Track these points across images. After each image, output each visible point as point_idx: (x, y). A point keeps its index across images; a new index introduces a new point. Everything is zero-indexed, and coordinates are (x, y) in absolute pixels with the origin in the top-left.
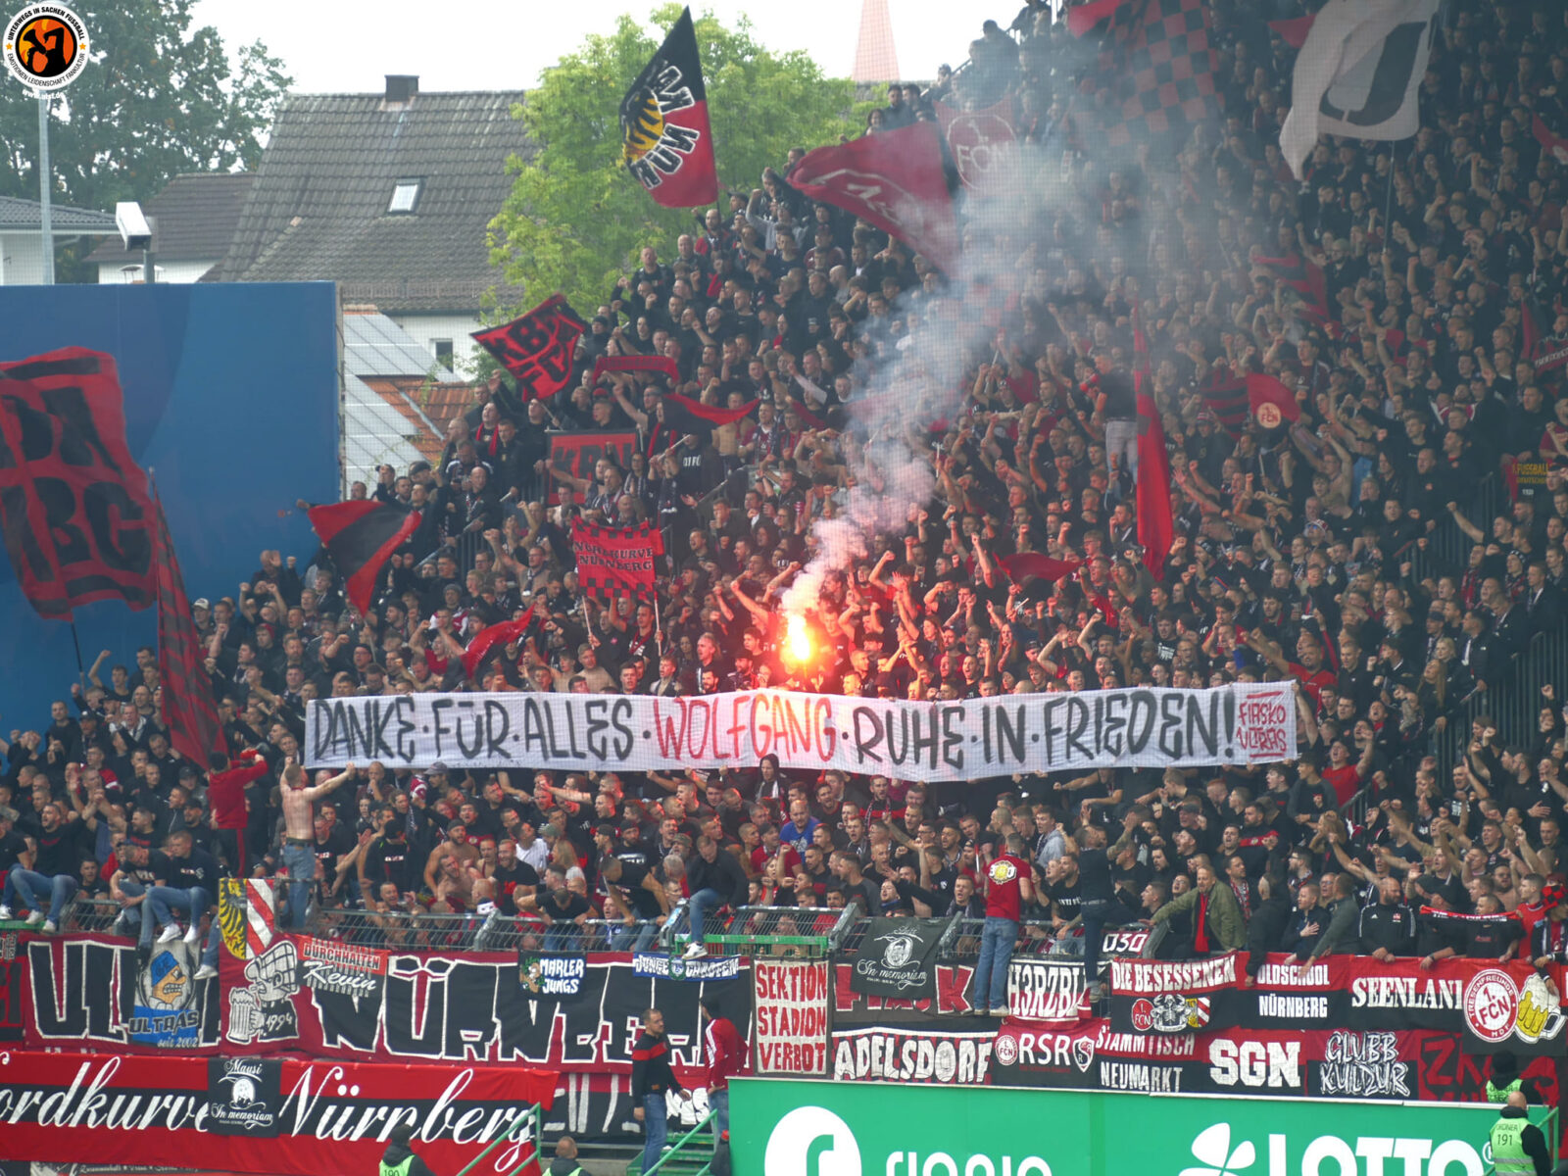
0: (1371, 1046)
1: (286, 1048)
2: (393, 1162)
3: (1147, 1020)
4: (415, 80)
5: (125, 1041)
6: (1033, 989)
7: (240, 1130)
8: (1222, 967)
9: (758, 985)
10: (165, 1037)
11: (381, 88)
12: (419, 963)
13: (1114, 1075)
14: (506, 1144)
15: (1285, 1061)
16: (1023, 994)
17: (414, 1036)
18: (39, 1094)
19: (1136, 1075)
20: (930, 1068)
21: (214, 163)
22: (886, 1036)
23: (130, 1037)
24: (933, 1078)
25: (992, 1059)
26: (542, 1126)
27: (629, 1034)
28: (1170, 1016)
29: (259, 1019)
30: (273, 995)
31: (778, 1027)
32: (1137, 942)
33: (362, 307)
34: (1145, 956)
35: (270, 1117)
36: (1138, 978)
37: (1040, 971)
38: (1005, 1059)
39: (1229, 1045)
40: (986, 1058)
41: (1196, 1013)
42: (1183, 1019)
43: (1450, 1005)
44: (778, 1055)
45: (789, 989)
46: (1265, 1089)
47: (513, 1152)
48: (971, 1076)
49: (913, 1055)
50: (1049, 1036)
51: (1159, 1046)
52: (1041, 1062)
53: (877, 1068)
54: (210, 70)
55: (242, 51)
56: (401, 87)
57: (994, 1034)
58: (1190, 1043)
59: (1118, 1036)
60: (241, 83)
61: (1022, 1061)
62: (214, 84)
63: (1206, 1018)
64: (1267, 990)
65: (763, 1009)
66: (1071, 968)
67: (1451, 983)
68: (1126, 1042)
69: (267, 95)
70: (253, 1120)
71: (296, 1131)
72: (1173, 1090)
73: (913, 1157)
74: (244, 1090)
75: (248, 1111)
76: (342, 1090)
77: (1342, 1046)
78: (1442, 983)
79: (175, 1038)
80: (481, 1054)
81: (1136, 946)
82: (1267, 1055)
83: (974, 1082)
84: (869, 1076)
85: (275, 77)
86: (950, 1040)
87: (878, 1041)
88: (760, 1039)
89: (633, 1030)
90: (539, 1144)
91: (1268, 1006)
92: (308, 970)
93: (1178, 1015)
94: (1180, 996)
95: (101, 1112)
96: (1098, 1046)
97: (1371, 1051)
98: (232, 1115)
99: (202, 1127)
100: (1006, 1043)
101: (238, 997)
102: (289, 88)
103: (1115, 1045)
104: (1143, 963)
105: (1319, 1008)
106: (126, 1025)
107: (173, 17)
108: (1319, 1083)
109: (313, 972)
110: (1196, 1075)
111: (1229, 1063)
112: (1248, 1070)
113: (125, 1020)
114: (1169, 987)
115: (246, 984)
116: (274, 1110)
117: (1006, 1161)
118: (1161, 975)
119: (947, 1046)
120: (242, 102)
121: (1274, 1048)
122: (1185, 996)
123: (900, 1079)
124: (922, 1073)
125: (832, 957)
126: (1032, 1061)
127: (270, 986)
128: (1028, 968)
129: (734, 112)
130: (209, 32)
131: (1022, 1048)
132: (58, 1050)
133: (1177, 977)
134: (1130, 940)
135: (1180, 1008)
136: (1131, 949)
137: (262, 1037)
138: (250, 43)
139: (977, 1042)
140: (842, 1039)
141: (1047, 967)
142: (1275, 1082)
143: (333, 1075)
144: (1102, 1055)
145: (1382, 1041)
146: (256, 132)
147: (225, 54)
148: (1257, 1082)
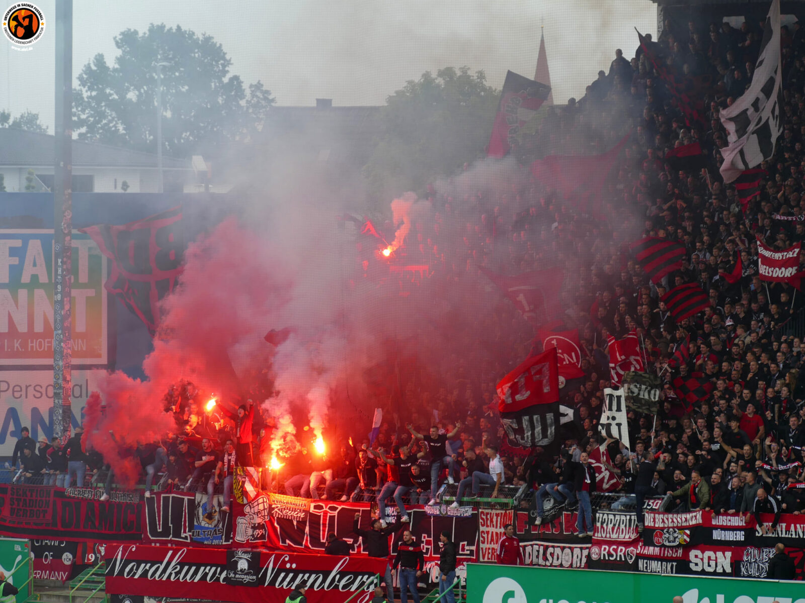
0: (765, 554)
1: (264, 545)
2: (293, 599)
3: (660, 540)
4: (330, 101)
5: (189, 541)
6: (607, 525)
7: (240, 583)
8: (696, 516)
9: (481, 521)
10: (208, 539)
11: (314, 104)
12: (324, 507)
13: (645, 565)
14: (363, 592)
15: (724, 560)
16: (602, 527)
18: (149, 565)
19: (655, 565)
20: (560, 561)
21: (237, 138)
22: (540, 545)
23: (191, 539)
24: (561, 565)
25: (589, 557)
26: (380, 584)
27: (423, 542)
28: (671, 538)
29: (250, 531)
30: (258, 520)
31: (489, 540)
32: (656, 504)
34: (660, 510)
35: (255, 577)
36: (657, 520)
37: (611, 517)
38: (594, 557)
39: (698, 553)
40: (586, 556)
41: (684, 537)
42: (677, 540)
43: (801, 536)
44: (489, 553)
45: (495, 523)
46: (715, 573)
47: (366, 595)
48: (578, 565)
49: (552, 555)
51: (666, 552)
52: (611, 559)
53: (535, 560)
54: (236, 96)
55: (251, 86)
56: (324, 104)
57: (589, 545)
58: (680, 551)
59: (647, 548)
60: (250, 102)
61: (602, 558)
62: (238, 102)
63: (688, 540)
64: (716, 527)
65: (483, 532)
66: (626, 515)
67: (802, 526)
68: (651, 550)
69: (262, 107)
70: (247, 579)
71: (266, 584)
72: (672, 573)
73: (551, 602)
74: (243, 565)
75: (245, 575)
76: (288, 566)
77: (751, 554)
78: (798, 526)
79: (212, 540)
81: (656, 506)
82: (716, 558)
83: (580, 567)
84: (531, 564)
85: (266, 99)
86: (570, 548)
87: (536, 547)
88: (481, 545)
89: (424, 540)
91: (717, 535)
92: (274, 509)
93: (675, 538)
94: (676, 530)
95: (177, 573)
96: (638, 552)
97: (765, 556)
98: (237, 576)
99: (223, 581)
100: (595, 549)
101: (240, 520)
102: (273, 104)
103: (646, 552)
104: (659, 513)
105: (740, 536)
106: (191, 534)
107: (220, 71)
108: (740, 571)
109: (276, 510)
110: (683, 566)
111: (698, 561)
112: (707, 564)
113: (189, 531)
114: (671, 525)
115: (245, 515)
116: (257, 574)
118: (668, 519)
119: (567, 551)
120: (250, 111)
121: (720, 554)
122: (679, 529)
123: (546, 566)
124: (556, 563)
125: (515, 508)
126: (607, 558)
127: (255, 516)
128: (605, 515)
130: (236, 78)
131: (603, 552)
132: (158, 545)
133: (675, 520)
134: (653, 503)
135: (676, 535)
136: (654, 507)
137: (251, 540)
138: (255, 83)
139: (581, 549)
141: (615, 515)
142: (719, 570)
143: (284, 558)
144: (639, 556)
145: (770, 552)
146: (256, 124)
147: (243, 88)
148: (711, 570)
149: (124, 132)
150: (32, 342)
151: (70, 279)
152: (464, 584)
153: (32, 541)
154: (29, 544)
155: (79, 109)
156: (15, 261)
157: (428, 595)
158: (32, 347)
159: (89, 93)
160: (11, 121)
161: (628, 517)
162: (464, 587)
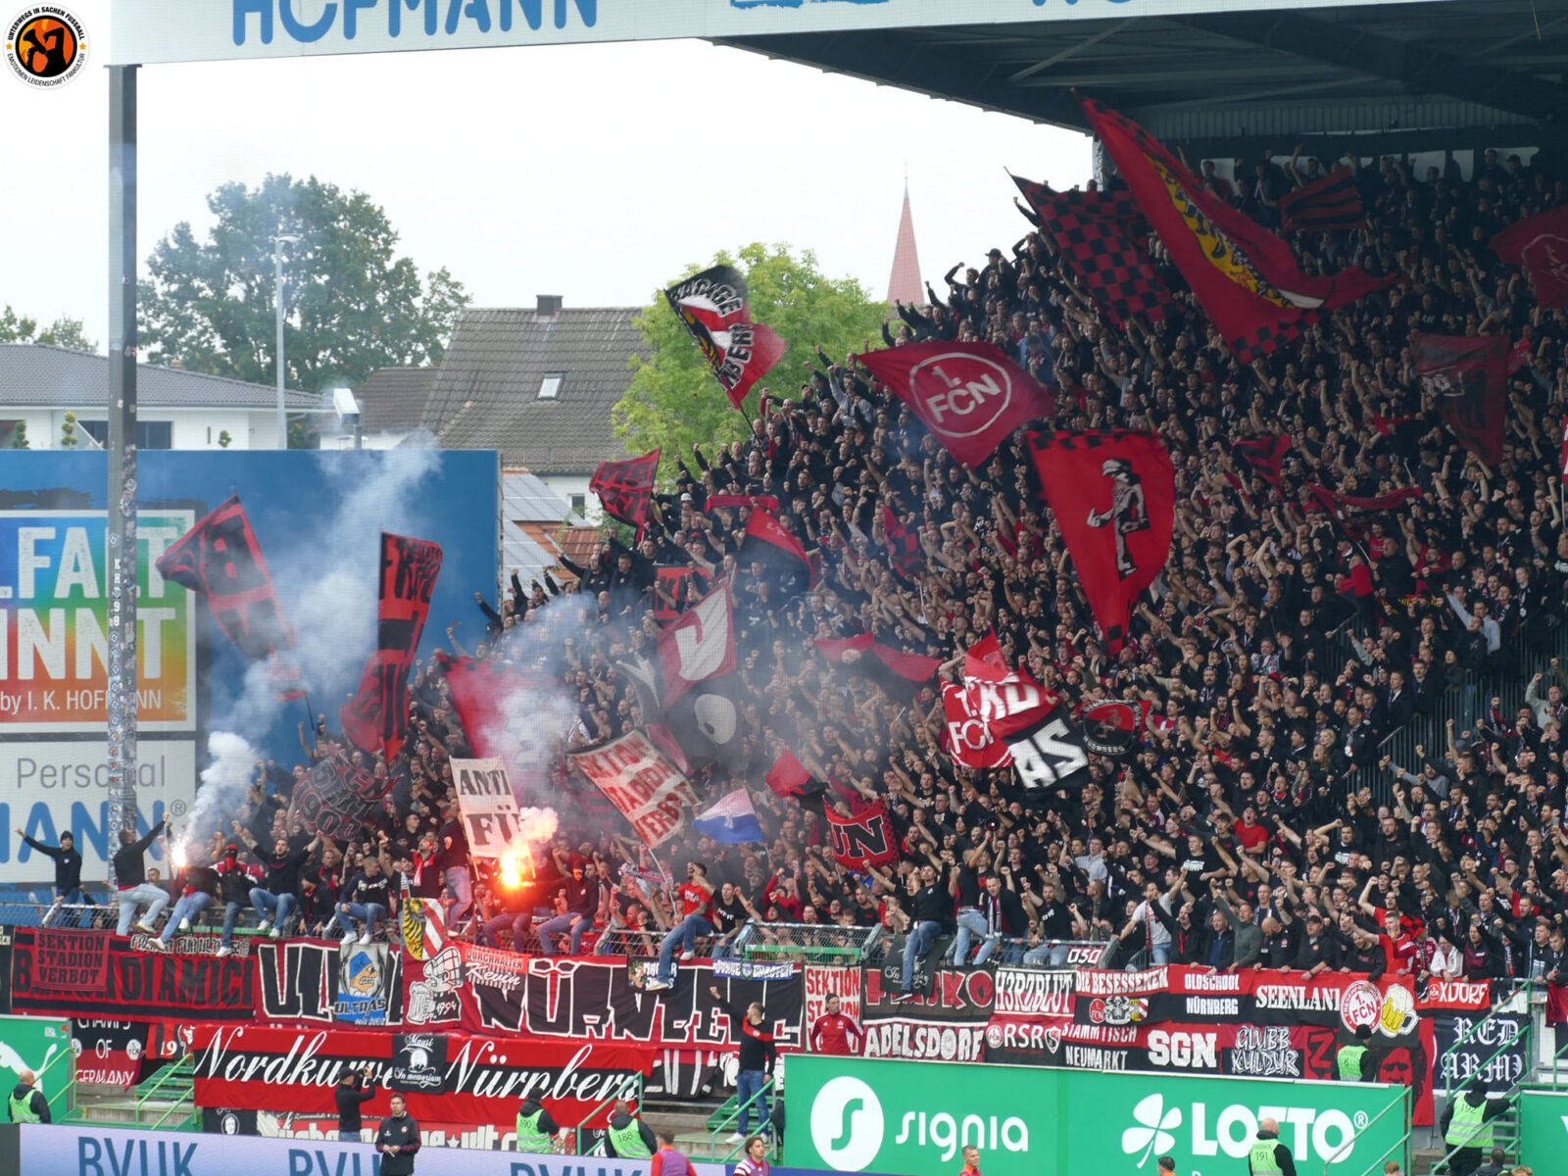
0: (1271, 1037)
1: (452, 1027)
3: (1101, 1015)
4: (559, 299)
5: (330, 1020)
6: (1014, 990)
7: (415, 1088)
8: (1158, 977)
9: (807, 984)
10: (360, 1017)
11: (533, 304)
12: (552, 965)
13: (1076, 1056)
15: (1205, 1048)
17: (549, 1020)
18: (265, 1059)
19: (1093, 1056)
20: (937, 1049)
21: (408, 360)
22: (904, 1024)
23: (334, 1016)
24: (939, 1057)
25: (984, 1042)
26: (644, 1088)
27: (714, 1020)
28: (1118, 1012)
29: (431, 1006)
30: (442, 987)
32: (1094, 956)
33: (517, 469)
34: (1100, 966)
35: (438, 1079)
36: (1095, 983)
37: (1020, 977)
38: (994, 1043)
39: (1162, 1034)
40: (979, 1042)
41: (1138, 1010)
42: (1128, 1014)
43: (1331, 1008)
46: (1189, 1069)
48: (968, 1055)
49: (924, 1039)
50: (1027, 1026)
51: (1110, 1035)
52: (1021, 1045)
53: (896, 1049)
54: (406, 291)
55: (431, 276)
56: (549, 304)
57: (985, 1024)
58: (1133, 1033)
59: (1079, 1027)
60: (429, 300)
61: (1006, 1045)
62: (409, 301)
63: (1145, 1014)
64: (1192, 994)
65: (811, 1003)
66: (1044, 975)
67: (1332, 991)
68: (1085, 1031)
69: (449, 309)
70: (427, 1081)
71: (458, 1091)
72: (1120, 1068)
73: (922, 1116)
74: (419, 1058)
75: (422, 1074)
76: (493, 1059)
77: (1248, 1037)
78: (1324, 990)
79: (368, 1018)
80: (600, 1033)
81: (1093, 958)
82: (1192, 1043)
83: (970, 1060)
84: (890, 1054)
85: (455, 296)
86: (952, 1028)
87: (897, 1028)
89: (716, 1017)
90: (641, 1102)
91: (1193, 1006)
92: (469, 969)
93: (1124, 1012)
94: (1126, 998)
95: (312, 1073)
96: (1065, 1034)
97: (1270, 1041)
98: (410, 1077)
99: (388, 1084)
100: (994, 1031)
101: (416, 989)
102: (467, 305)
103: (1077, 1034)
104: (1098, 972)
105: (1231, 1007)
106: (333, 1008)
107: (379, 251)
108: (1231, 1065)
109: (473, 971)
110: (1138, 1057)
111: (1163, 1048)
112: (1177, 1054)
113: (331, 1004)
114: (1117, 990)
115: (423, 979)
116: (442, 1074)
117: (993, 1120)
118: (1112, 981)
119: (949, 1033)
120: (430, 314)
121: (1197, 1037)
122: (1130, 998)
123: (913, 1057)
124: (931, 1053)
125: (863, 964)
126: (1014, 1045)
127: (440, 981)
128: (1011, 975)
129: (798, 325)
130: (407, 262)
131: (1007, 1035)
132: (280, 1027)
133: (1124, 982)
134: (1088, 954)
135: (1125, 1007)
136: (1089, 961)
137: (433, 1019)
138: (437, 270)
140: (870, 1026)
141: (1026, 974)
142: (1197, 1063)
143: (487, 1047)
144: (1066, 1042)
145: (1279, 1033)
146: (439, 337)
147: (418, 278)
148: (1184, 1063)
149: (223, 350)
150: (73, 695)
151: (134, 591)
152: (781, 1087)
153: (74, 1020)
154: (69, 1025)
155: (150, 312)
156: (45, 562)
157: (721, 1106)
158: (73, 703)
159: (165, 288)
160: (37, 334)
161: (1048, 978)
162: (780, 1093)
